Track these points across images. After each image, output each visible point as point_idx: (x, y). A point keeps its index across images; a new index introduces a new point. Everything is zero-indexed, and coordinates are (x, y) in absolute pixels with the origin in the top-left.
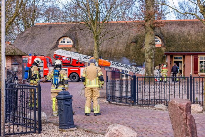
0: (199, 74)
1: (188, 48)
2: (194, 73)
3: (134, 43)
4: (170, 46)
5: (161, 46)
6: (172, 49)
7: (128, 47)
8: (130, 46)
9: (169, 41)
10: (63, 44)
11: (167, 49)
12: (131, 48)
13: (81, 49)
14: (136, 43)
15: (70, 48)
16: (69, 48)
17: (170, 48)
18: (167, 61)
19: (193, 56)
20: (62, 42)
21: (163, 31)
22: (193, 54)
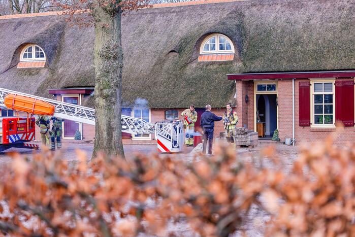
0: (312, 126)
1: (295, 61)
2: (301, 125)
3: (176, 54)
4: (253, 58)
5: (232, 59)
6: (257, 66)
7: (161, 62)
8: (164, 61)
9: (254, 46)
10: (27, 59)
11: (245, 64)
12: (167, 65)
13: (60, 70)
14: (178, 53)
15: (40, 69)
16: (37, 69)
17: (252, 63)
18: (235, 97)
19: (297, 83)
20: (25, 56)
21: (248, 21)
22: (297, 78)
